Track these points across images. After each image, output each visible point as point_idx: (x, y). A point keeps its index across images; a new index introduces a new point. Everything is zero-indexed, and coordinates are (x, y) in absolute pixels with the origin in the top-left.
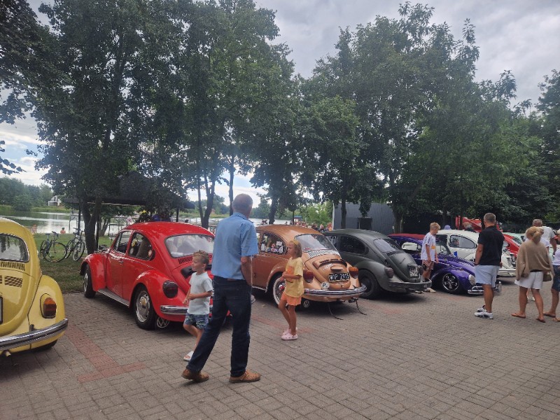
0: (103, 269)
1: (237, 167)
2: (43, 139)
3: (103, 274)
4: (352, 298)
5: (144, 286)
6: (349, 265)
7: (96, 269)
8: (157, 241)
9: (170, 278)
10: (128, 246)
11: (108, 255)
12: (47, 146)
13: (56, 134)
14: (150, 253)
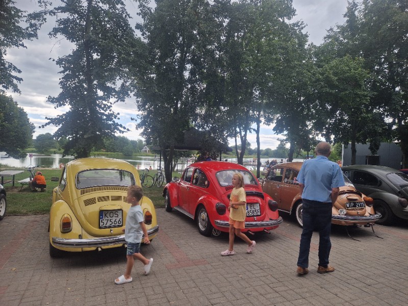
0: (176, 193)
1: (262, 119)
2: (140, 110)
3: (176, 196)
4: (368, 224)
5: (204, 206)
6: (363, 196)
7: (172, 193)
8: (210, 175)
9: (220, 200)
10: (192, 178)
11: (179, 184)
12: (142, 115)
13: (147, 106)
14: (206, 183)
